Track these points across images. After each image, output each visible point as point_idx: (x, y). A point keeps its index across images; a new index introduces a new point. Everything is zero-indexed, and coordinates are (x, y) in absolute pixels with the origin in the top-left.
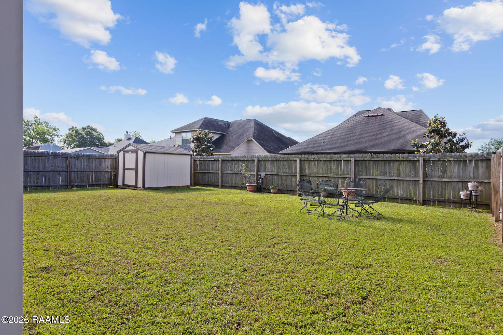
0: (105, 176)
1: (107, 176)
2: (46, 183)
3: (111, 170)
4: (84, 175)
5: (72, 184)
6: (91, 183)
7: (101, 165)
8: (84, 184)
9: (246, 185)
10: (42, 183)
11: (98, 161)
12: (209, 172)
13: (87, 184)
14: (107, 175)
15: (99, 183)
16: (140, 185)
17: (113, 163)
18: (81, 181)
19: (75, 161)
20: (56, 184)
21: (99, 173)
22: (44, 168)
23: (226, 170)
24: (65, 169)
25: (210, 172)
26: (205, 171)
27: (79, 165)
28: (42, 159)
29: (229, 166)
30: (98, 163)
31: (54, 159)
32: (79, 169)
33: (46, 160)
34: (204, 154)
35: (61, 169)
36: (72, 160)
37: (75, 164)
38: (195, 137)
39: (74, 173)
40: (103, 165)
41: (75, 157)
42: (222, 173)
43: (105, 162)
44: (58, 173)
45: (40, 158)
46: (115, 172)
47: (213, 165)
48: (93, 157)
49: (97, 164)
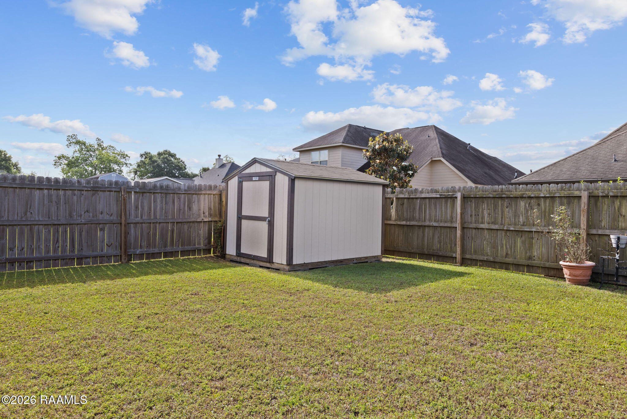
0: (198, 233)
1: (201, 232)
2: (73, 251)
3: (210, 219)
4: (156, 230)
5: (131, 251)
6: (169, 249)
7: (190, 208)
8: (156, 250)
9: (561, 263)
10: (64, 250)
11: (185, 199)
12: (423, 224)
13: (162, 250)
14: (203, 231)
15: (187, 248)
16: (280, 257)
17: (215, 203)
18: (149, 246)
19: (136, 200)
20: (95, 253)
21: (186, 227)
22: (71, 216)
23: (477, 222)
24: (115, 218)
25: (427, 223)
26: (412, 223)
27: (146, 209)
28: (65, 195)
29: (486, 211)
30: (184, 204)
31: (93, 195)
32: (145, 217)
33: (75, 198)
34: (396, 184)
35: (107, 217)
36: (130, 198)
37: (137, 207)
38: (377, 147)
39: (135, 227)
40: (195, 207)
41: (138, 190)
42: (463, 228)
43: (199, 201)
44: (101, 226)
45: (61, 193)
46: (219, 224)
47: (436, 208)
48: (174, 190)
49: (182, 206)
